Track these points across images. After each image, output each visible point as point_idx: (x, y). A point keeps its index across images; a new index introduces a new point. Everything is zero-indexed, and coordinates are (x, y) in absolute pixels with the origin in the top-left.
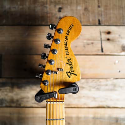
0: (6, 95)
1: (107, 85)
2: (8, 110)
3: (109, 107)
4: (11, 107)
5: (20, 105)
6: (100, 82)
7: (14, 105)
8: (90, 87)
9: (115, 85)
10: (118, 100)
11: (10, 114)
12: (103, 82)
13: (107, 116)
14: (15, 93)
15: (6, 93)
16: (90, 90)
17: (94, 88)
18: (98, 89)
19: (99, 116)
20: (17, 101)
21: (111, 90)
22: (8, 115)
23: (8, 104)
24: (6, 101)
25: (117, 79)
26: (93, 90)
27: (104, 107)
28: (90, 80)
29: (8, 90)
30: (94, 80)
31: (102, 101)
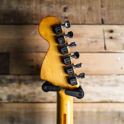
0: (14, 91)
1: (109, 81)
2: (16, 105)
3: (112, 102)
4: (18, 102)
5: (27, 100)
6: (104, 78)
7: (21, 100)
8: (94, 82)
9: (117, 81)
10: (120, 95)
11: (18, 109)
12: (106, 78)
13: (110, 110)
14: (22, 89)
15: (13, 89)
16: (94, 86)
17: (98, 83)
18: (101, 85)
19: (102, 110)
20: (25, 96)
21: (114, 86)
22: (15, 110)
23: (15, 100)
24: (13, 96)
25: (119, 75)
26: (96, 85)
27: (107, 102)
28: (94, 76)
29: (15, 87)
30: (97, 77)
31: (105, 97)
